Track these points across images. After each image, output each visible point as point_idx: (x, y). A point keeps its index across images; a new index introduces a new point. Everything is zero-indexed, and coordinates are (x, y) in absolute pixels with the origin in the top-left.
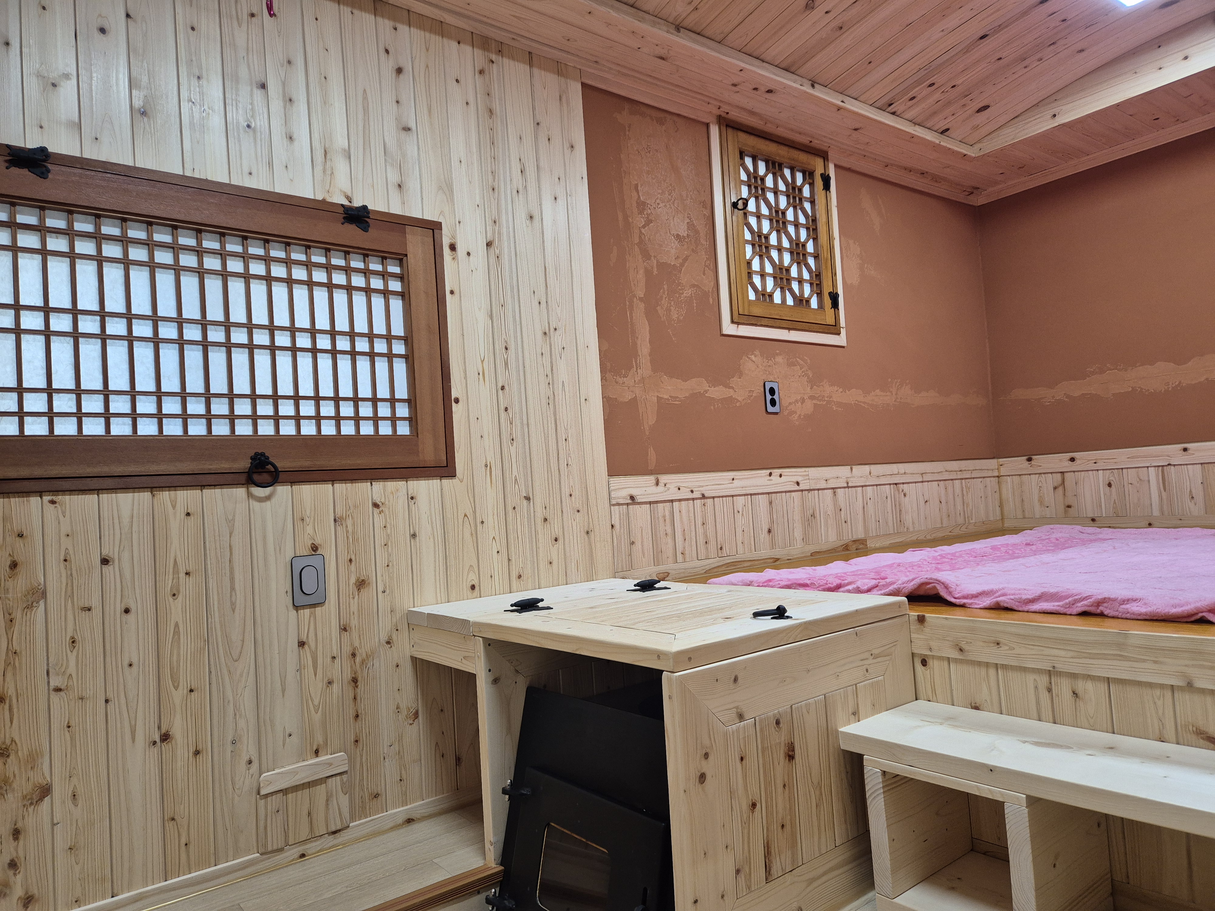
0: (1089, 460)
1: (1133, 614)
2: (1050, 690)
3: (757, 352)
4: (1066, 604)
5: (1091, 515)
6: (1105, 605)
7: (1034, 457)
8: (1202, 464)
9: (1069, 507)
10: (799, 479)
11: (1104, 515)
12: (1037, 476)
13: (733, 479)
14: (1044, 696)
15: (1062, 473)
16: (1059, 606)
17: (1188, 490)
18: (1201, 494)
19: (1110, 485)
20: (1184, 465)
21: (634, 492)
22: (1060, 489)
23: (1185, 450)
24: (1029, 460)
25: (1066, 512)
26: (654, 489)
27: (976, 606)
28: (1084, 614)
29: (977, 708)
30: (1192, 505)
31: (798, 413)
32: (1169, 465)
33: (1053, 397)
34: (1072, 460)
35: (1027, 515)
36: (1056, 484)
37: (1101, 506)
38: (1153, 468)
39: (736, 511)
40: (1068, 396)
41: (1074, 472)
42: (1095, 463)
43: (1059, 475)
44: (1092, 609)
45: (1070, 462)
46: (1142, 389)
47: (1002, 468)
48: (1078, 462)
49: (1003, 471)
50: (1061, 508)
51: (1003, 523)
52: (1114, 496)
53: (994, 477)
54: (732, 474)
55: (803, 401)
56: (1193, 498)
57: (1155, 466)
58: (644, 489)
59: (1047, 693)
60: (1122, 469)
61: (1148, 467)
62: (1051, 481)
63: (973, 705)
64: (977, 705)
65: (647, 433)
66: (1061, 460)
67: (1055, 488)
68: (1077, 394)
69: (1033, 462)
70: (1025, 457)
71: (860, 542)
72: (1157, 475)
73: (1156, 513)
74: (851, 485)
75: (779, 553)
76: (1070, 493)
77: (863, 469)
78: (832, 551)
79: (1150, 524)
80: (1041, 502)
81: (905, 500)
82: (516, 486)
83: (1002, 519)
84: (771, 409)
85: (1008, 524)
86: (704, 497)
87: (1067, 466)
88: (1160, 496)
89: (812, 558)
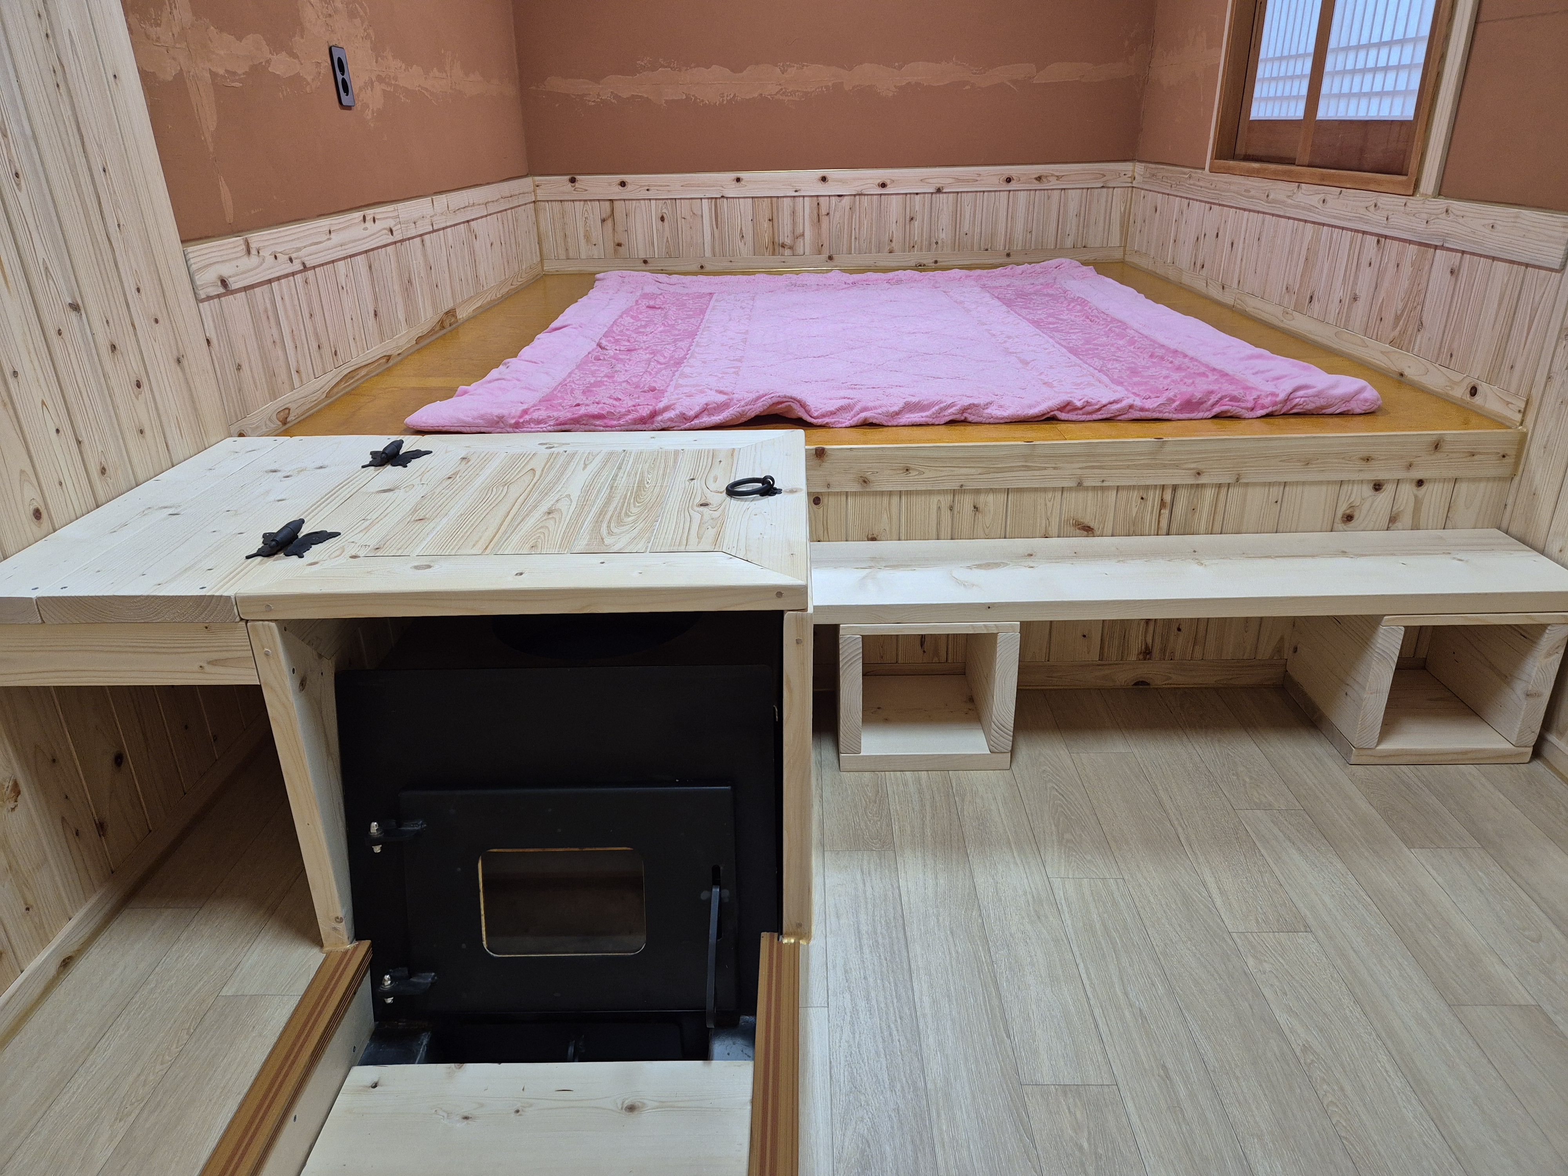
0: (641, 186)
1: (997, 418)
2: (951, 508)
4: (934, 413)
5: (643, 256)
6: (969, 411)
7: (578, 177)
8: (752, 198)
9: (619, 245)
10: (391, 223)
11: (656, 256)
12: (582, 203)
13: (330, 233)
14: (946, 515)
15: (611, 201)
16: (927, 417)
17: (739, 228)
18: (751, 232)
19: (662, 219)
20: (736, 198)
21: (225, 270)
22: (609, 222)
23: (738, 180)
24: (573, 180)
25: (615, 251)
26: (246, 263)
27: (840, 425)
28: (952, 422)
29: (874, 539)
30: (741, 245)
31: (371, 107)
32: (723, 197)
33: (599, 95)
34: (623, 184)
35: (571, 255)
36: (604, 216)
37: (653, 245)
38: (706, 200)
39: (340, 288)
40: (616, 97)
41: (624, 200)
42: (648, 190)
43: (608, 203)
44: (958, 417)
45: (620, 187)
46: (696, 98)
47: (538, 191)
48: (629, 187)
49: (541, 194)
50: (611, 245)
51: (543, 267)
52: (667, 233)
53: (530, 203)
54: (324, 223)
55: (371, 82)
56: (743, 236)
57: (708, 198)
58: (235, 263)
59: (949, 511)
60: (675, 199)
61: (701, 199)
62: (597, 211)
63: (870, 536)
64: (875, 536)
65: (211, 150)
66: (610, 184)
67: (603, 221)
68: (625, 95)
69: (577, 185)
70: (568, 177)
71: (451, 313)
72: (710, 209)
73: (708, 253)
74: (435, 227)
75: (389, 346)
76: (620, 228)
77: (442, 201)
78: (432, 331)
79: (702, 267)
80: (587, 238)
81: (477, 244)
82: (51, 282)
83: (542, 260)
84: (345, 100)
85: (549, 267)
86: (305, 268)
87: (616, 192)
88: (713, 235)
89: (418, 347)
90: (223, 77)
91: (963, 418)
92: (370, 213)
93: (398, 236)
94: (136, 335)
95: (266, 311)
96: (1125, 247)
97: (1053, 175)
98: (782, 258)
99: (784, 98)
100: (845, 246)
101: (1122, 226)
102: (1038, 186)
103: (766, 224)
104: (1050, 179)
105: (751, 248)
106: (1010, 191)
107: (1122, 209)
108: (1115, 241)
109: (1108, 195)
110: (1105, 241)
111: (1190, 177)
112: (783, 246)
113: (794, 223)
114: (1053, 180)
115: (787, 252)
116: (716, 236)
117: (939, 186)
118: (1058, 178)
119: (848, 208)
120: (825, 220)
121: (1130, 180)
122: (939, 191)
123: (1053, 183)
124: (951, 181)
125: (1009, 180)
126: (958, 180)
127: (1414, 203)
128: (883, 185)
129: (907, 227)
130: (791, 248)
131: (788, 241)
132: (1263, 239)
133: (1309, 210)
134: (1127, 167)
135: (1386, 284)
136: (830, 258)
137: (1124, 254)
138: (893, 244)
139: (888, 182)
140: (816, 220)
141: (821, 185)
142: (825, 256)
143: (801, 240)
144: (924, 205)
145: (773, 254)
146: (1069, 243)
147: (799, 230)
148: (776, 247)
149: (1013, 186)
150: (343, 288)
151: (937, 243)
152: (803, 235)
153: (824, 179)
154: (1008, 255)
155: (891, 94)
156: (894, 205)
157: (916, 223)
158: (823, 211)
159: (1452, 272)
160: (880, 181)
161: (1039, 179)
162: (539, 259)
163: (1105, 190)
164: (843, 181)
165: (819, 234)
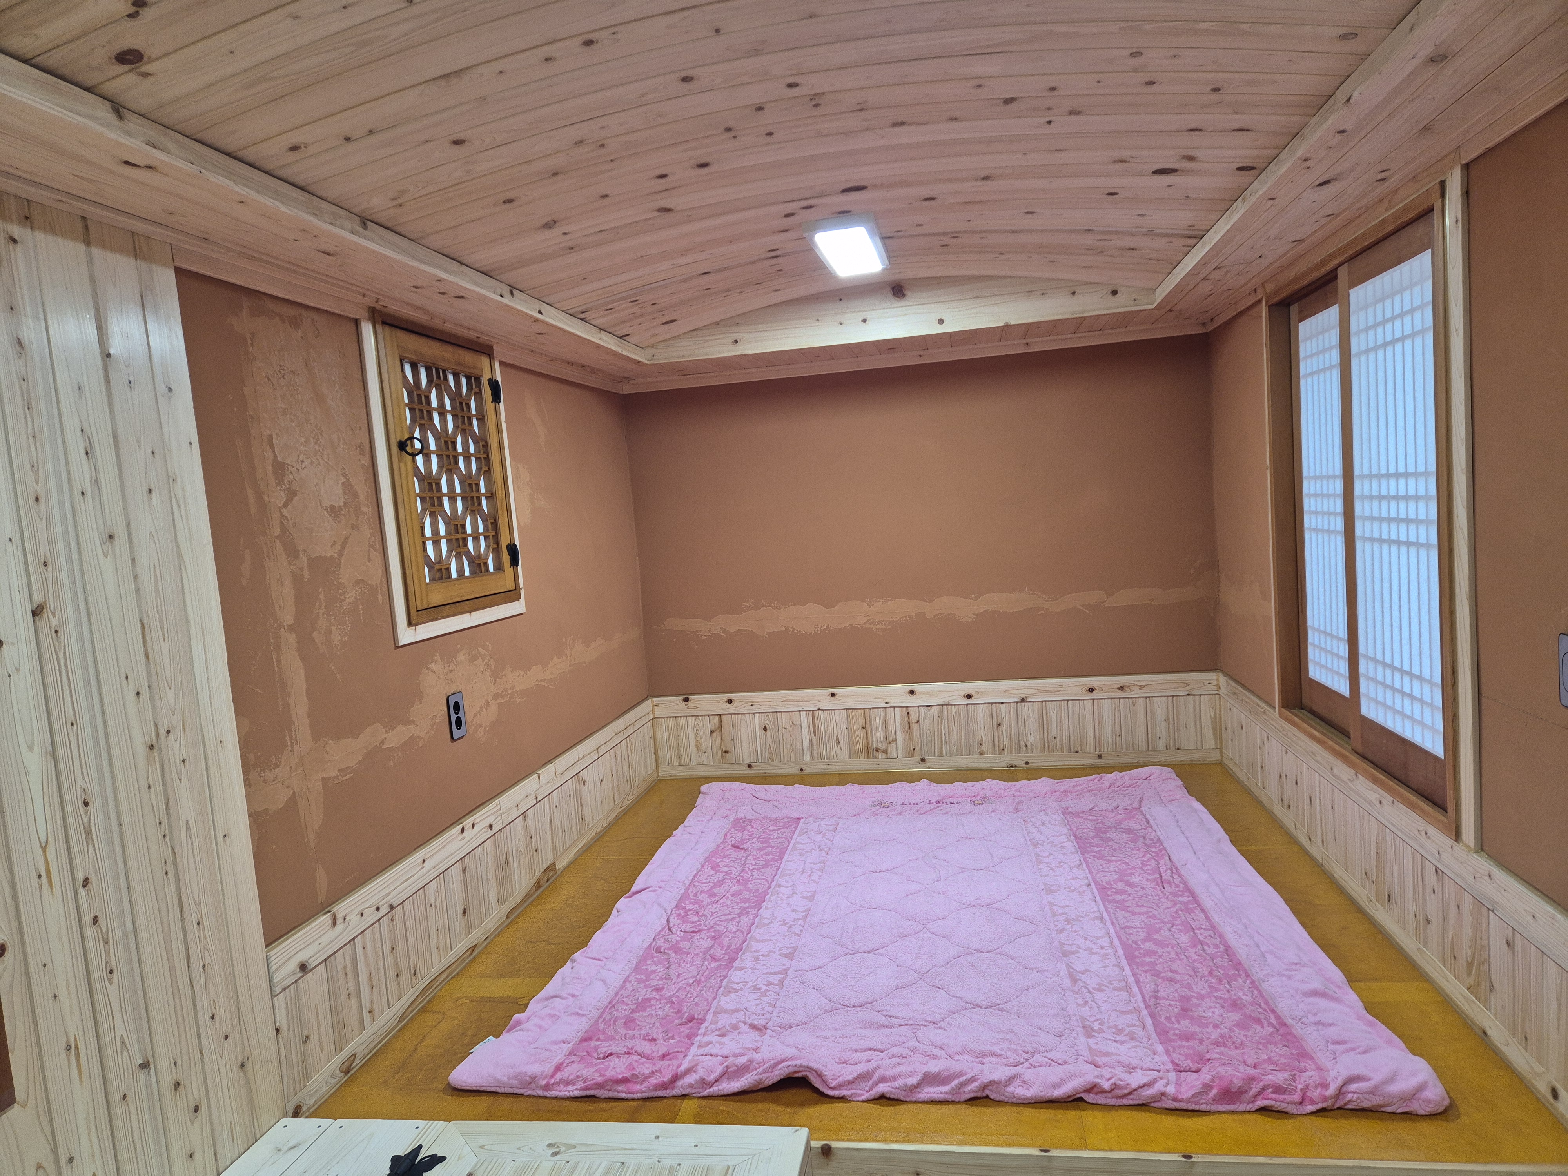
0: (746, 703)
3: (437, 657)
4: (953, 1089)
5: (748, 761)
7: (691, 697)
8: (847, 709)
9: (726, 752)
10: (491, 819)
11: (760, 761)
12: (694, 718)
13: (424, 861)
15: (720, 715)
16: (946, 1093)
17: (835, 735)
18: (846, 738)
19: (765, 729)
20: (831, 710)
21: (307, 954)
22: (718, 733)
23: (833, 695)
24: (686, 700)
25: (723, 757)
26: (332, 934)
27: (857, 1099)
30: (838, 749)
31: (484, 725)
32: (819, 709)
33: (710, 630)
34: (730, 701)
35: (683, 762)
36: (713, 728)
37: (757, 751)
38: (804, 713)
39: (428, 906)
40: (725, 631)
41: (731, 714)
42: (752, 705)
43: (717, 717)
44: (979, 1094)
45: (727, 704)
46: (794, 629)
47: (656, 709)
48: (735, 704)
49: (659, 712)
50: (719, 753)
51: (658, 773)
52: (770, 741)
53: (647, 723)
54: (421, 854)
55: (487, 703)
56: (839, 743)
57: (806, 711)
58: (317, 943)
60: (777, 712)
61: (800, 711)
62: (707, 724)
65: (313, 846)
66: (718, 702)
67: (712, 732)
68: (733, 629)
69: (690, 703)
70: (682, 697)
71: (551, 867)
72: (808, 720)
73: (807, 758)
74: (539, 799)
75: (477, 935)
76: (726, 738)
77: (547, 772)
78: (528, 895)
79: (802, 770)
80: (698, 748)
81: (585, 790)
82: (125, 1054)
83: (657, 766)
84: (457, 733)
85: (664, 772)
86: (392, 907)
87: (724, 708)
88: (811, 740)
89: (509, 920)
90: (336, 777)
91: (984, 1095)
92: (468, 822)
93: (496, 828)
94: (202, 1061)
95: (345, 968)
96: (1221, 749)
97: (1135, 685)
98: (877, 761)
99: (872, 626)
100: (936, 749)
101: (1214, 730)
102: (1120, 694)
103: (860, 732)
104: (1133, 688)
105: (847, 752)
106: (1093, 699)
107: (1212, 714)
108: (1209, 742)
109: (1195, 702)
110: (1199, 744)
111: (1264, 713)
112: (877, 750)
113: (886, 730)
114: (1137, 689)
115: (881, 755)
116: (814, 742)
117: (1022, 696)
118: (1141, 687)
119: (936, 717)
120: (915, 727)
121: (1216, 688)
122: (1023, 700)
123: (1136, 692)
124: (1034, 692)
125: (1091, 690)
126: (1041, 691)
127: (1458, 847)
128: (969, 696)
129: (996, 732)
130: (884, 752)
131: (881, 746)
132: (1336, 807)
133: (1368, 803)
134: (1212, 676)
135: (1452, 921)
136: (923, 760)
137: (1222, 756)
138: (983, 748)
139: (973, 694)
140: (907, 726)
141: (910, 697)
142: (917, 758)
143: (893, 745)
144: (1010, 711)
145: (868, 757)
146: (1161, 745)
147: (892, 736)
148: (871, 751)
149: (1095, 695)
150: (431, 905)
151: (1026, 746)
152: (895, 740)
153: (912, 692)
154: (1100, 756)
155: (970, 620)
156: (981, 716)
157: (1004, 729)
158: (913, 719)
159: (1508, 944)
160: (966, 693)
161: (1122, 688)
162: (654, 768)
163: (1191, 697)
164: (930, 694)
165: (911, 740)
